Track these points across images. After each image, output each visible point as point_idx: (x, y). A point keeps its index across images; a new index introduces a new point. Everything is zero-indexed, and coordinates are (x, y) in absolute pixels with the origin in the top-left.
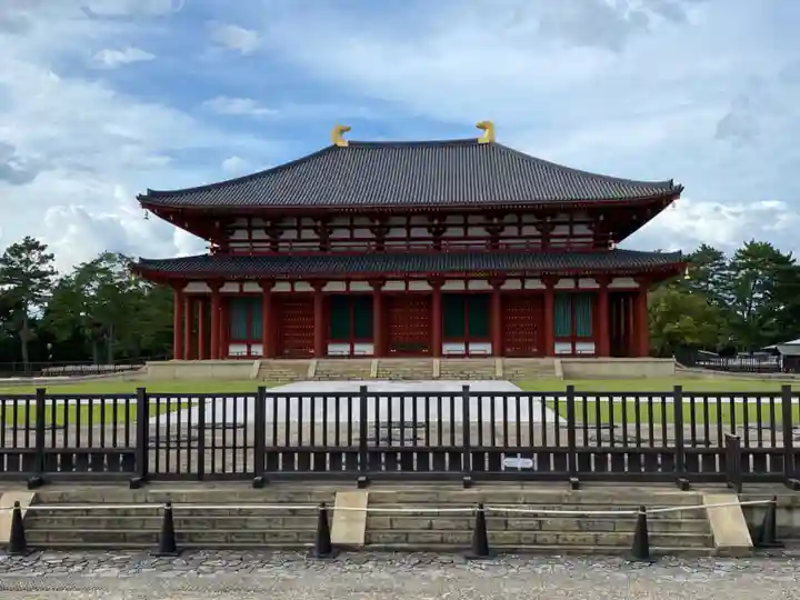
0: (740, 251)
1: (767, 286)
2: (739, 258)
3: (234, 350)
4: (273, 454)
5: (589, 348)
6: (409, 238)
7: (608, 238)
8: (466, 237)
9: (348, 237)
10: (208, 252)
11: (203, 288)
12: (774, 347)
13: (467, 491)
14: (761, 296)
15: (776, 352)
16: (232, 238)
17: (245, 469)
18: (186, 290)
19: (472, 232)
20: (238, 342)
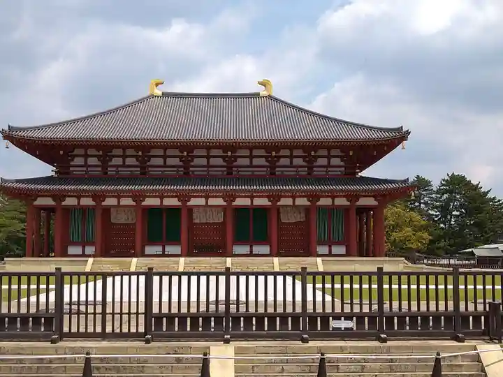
0: (444, 180)
1: (462, 206)
2: (443, 185)
3: (72, 250)
4: (159, 318)
5: (342, 250)
6: (208, 166)
7: (355, 168)
8: (251, 166)
9: (162, 164)
10: (53, 174)
11: (49, 202)
12: (470, 250)
13: (306, 345)
14: (458, 213)
15: (472, 254)
16: (72, 163)
17: (129, 330)
18: (36, 203)
19: (256, 161)
20: (75, 244)
